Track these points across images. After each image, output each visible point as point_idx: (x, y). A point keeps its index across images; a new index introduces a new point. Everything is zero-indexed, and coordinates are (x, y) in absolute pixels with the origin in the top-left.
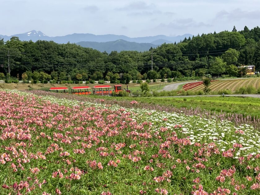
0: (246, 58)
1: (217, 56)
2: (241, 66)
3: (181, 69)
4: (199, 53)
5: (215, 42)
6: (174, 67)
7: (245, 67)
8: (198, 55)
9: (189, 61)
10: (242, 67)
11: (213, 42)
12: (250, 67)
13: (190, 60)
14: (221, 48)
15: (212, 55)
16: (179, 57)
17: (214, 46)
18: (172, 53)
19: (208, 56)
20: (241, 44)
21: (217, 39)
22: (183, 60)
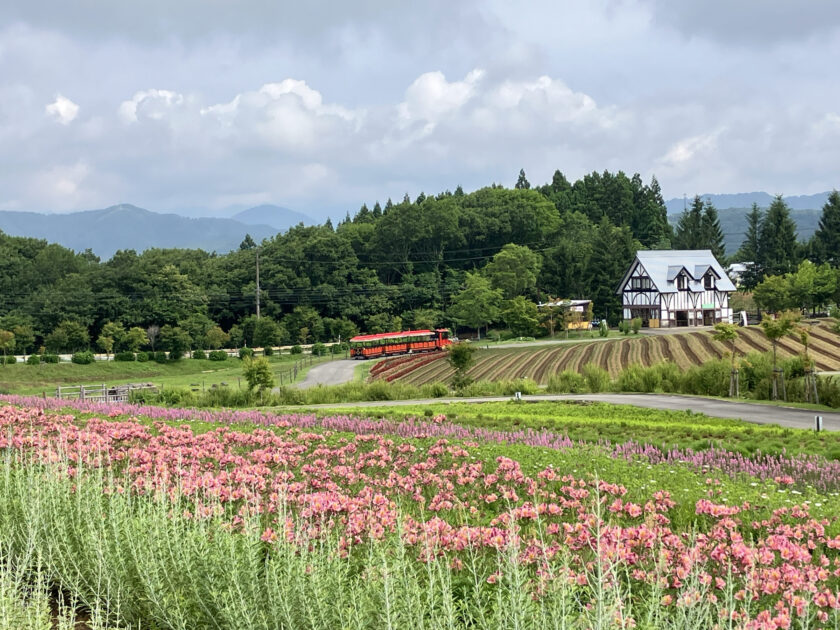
0: (563, 275)
1: (468, 268)
2: (548, 301)
3: (356, 310)
4: (411, 258)
5: (462, 223)
6: (332, 305)
7: (560, 303)
8: (410, 265)
9: (382, 286)
10: (551, 304)
11: (457, 224)
12: (577, 306)
13: (386, 283)
14: (481, 244)
15: (453, 265)
16: (346, 272)
17: (460, 234)
18: (325, 258)
19: (441, 267)
20: (544, 230)
21: (471, 211)
22: (360, 282)
